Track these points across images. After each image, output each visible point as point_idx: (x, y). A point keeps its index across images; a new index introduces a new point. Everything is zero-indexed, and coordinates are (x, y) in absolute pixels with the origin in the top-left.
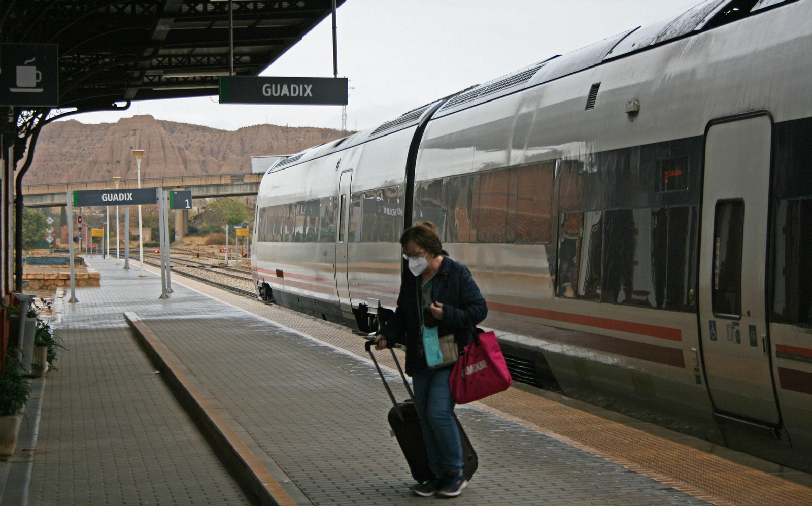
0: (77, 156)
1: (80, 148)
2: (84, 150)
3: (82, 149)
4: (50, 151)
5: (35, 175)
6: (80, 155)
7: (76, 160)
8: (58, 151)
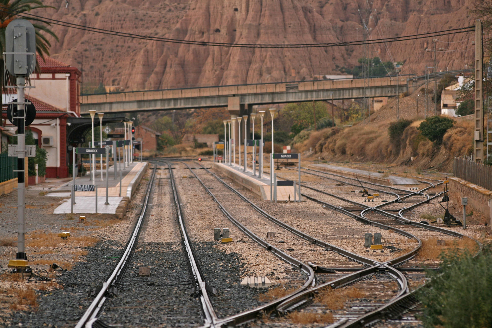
0: (159, 21)
1: (164, 8)
2: (170, 10)
3: (168, 9)
4: (121, 13)
5: (99, 49)
6: (163, 20)
7: (157, 27)
8: (131, 13)
